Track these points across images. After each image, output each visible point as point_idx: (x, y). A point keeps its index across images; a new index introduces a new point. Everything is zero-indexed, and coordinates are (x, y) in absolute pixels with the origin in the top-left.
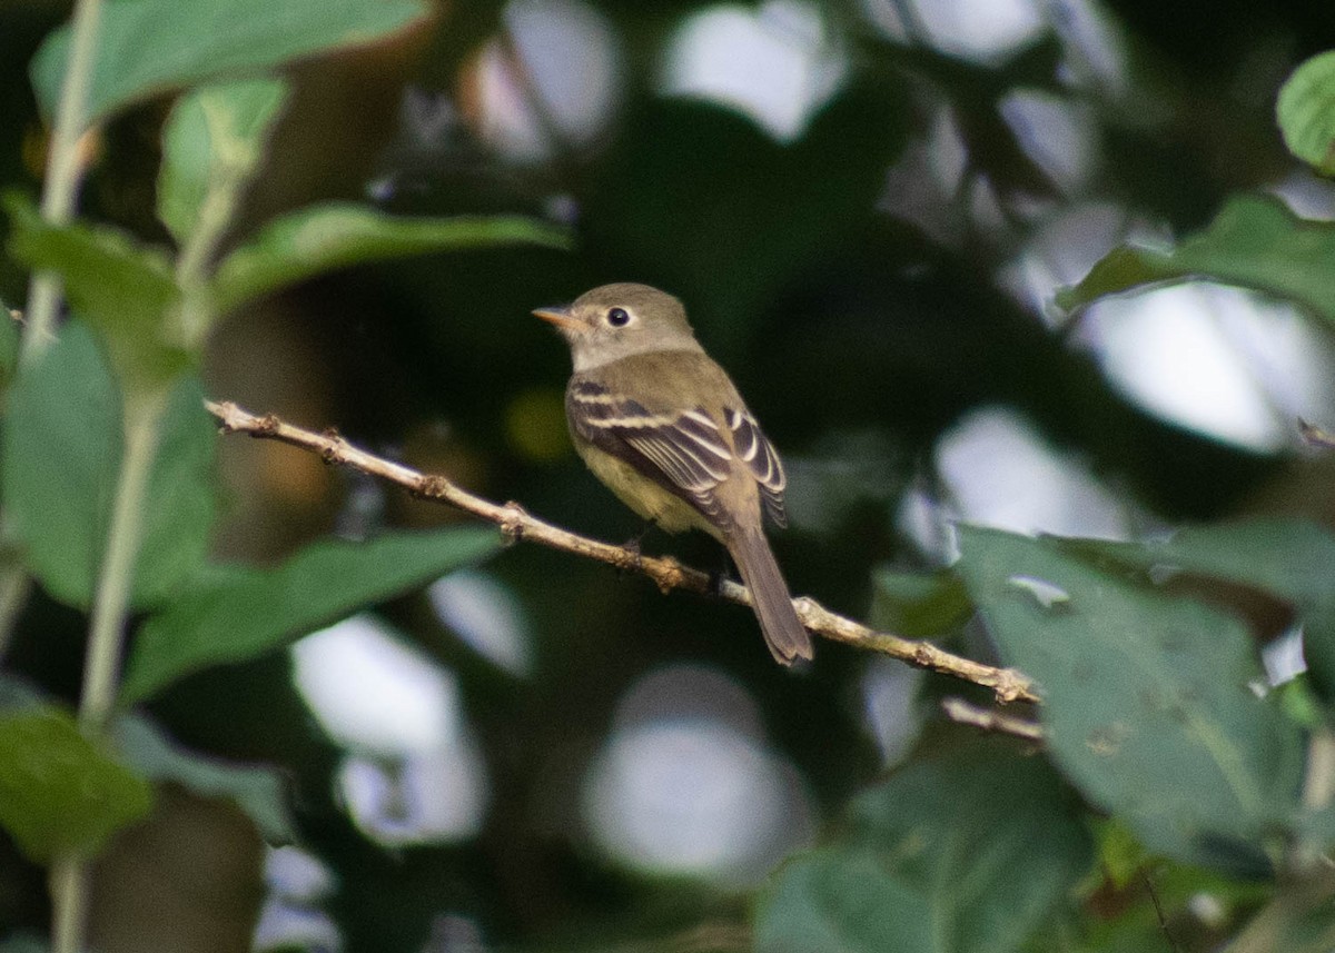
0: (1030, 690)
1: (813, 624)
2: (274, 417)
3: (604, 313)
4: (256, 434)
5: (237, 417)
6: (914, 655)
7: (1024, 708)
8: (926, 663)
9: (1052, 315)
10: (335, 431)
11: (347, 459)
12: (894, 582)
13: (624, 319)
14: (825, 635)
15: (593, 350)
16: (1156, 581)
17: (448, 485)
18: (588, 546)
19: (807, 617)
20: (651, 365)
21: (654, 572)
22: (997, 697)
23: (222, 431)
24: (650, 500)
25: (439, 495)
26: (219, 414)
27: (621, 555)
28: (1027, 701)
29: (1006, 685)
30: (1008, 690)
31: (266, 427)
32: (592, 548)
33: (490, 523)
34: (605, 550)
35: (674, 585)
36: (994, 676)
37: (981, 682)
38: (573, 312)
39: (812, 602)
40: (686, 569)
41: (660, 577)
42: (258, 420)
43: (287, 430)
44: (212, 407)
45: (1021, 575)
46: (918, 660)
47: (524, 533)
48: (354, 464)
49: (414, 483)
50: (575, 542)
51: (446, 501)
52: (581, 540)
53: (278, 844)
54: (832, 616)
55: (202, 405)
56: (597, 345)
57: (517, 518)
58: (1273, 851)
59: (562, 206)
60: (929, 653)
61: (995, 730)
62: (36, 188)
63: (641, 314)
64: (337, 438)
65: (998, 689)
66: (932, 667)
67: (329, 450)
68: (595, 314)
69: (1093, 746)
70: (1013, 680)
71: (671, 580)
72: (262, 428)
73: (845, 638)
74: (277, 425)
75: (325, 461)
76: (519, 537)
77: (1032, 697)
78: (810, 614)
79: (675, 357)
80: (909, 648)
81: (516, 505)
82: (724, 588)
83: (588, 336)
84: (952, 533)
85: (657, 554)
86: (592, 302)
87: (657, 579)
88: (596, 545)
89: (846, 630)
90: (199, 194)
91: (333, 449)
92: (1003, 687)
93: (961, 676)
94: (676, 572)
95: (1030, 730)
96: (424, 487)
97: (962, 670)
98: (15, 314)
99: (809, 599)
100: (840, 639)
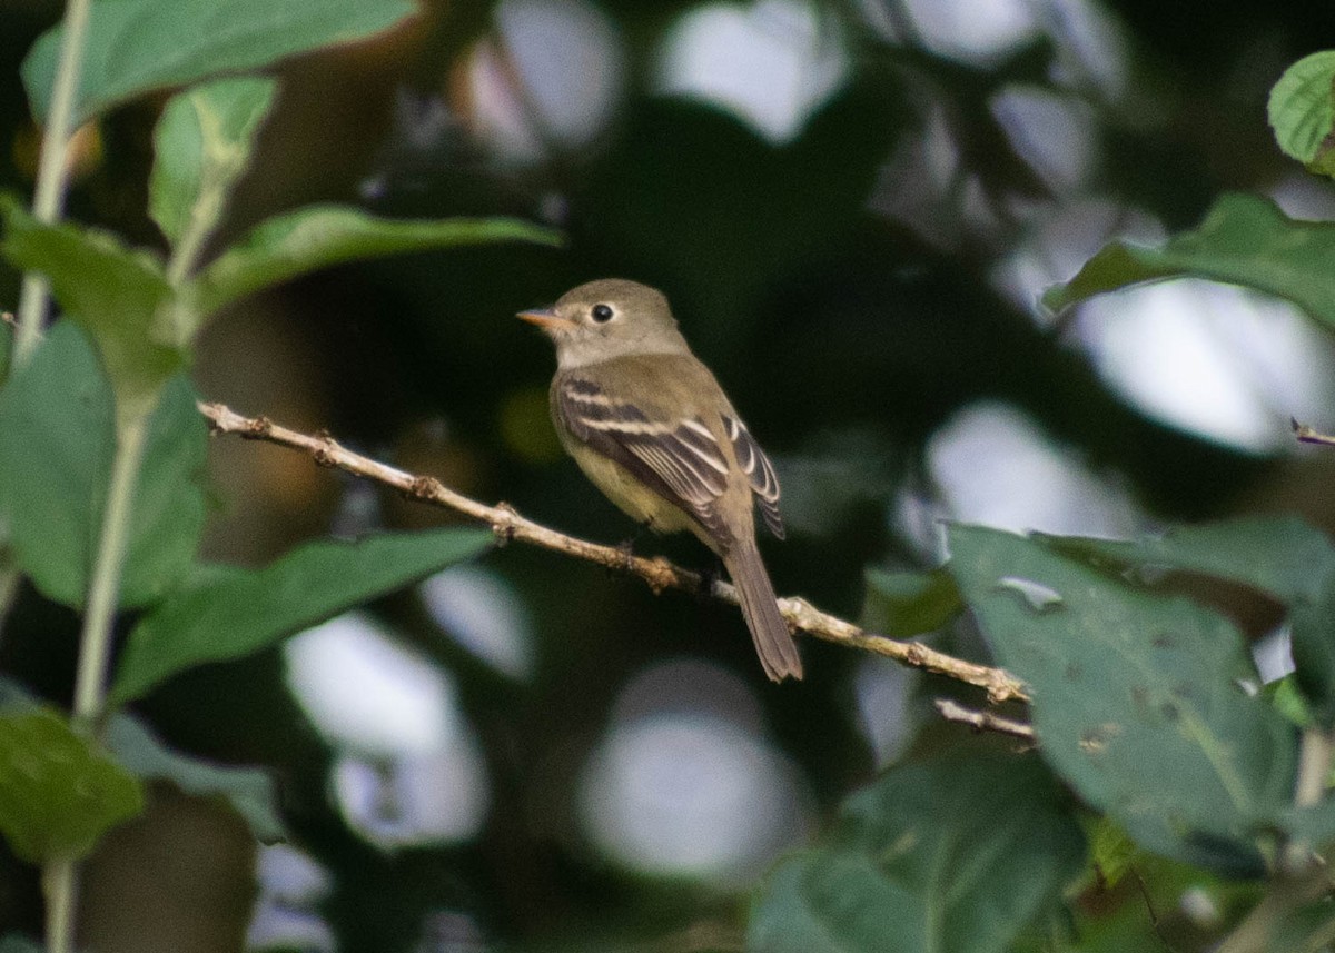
0: (1022, 689)
1: (805, 624)
2: (265, 419)
3: (587, 312)
4: (247, 436)
5: (229, 419)
6: (906, 654)
7: (1016, 708)
8: (918, 663)
9: (1044, 316)
10: (326, 432)
11: (338, 461)
12: (885, 581)
13: (609, 314)
14: (817, 635)
15: (580, 347)
16: (1148, 580)
17: (440, 486)
18: (579, 546)
19: (799, 618)
20: (645, 368)
21: (646, 573)
22: (988, 697)
23: (214, 433)
24: (645, 504)
25: (430, 496)
26: (210, 415)
27: (613, 556)
28: (1020, 701)
29: (998, 684)
30: (999, 690)
31: (257, 429)
32: (584, 549)
33: (483, 524)
34: (597, 552)
35: (666, 585)
36: (986, 675)
37: (973, 682)
38: (557, 312)
39: (805, 602)
40: (677, 568)
41: (651, 578)
42: (250, 422)
43: (278, 431)
44: (204, 408)
45: (1012, 575)
46: (910, 660)
47: (516, 535)
48: (347, 465)
49: (405, 484)
50: (567, 542)
51: (437, 503)
52: (572, 540)
53: (270, 842)
54: (823, 615)
55: (195, 407)
56: (583, 341)
57: (509, 519)
58: (1265, 848)
59: (553, 206)
60: (920, 652)
61: (987, 727)
62: (27, 190)
63: (624, 308)
64: (329, 439)
65: (990, 689)
66: (923, 667)
67: (321, 452)
68: (579, 312)
69: (1086, 744)
70: (1005, 680)
71: (663, 580)
72: (253, 430)
73: (837, 638)
74: (268, 427)
75: (318, 463)
76: (510, 538)
77: (1024, 697)
78: (801, 614)
79: (668, 360)
80: (901, 648)
81: (508, 506)
82: (716, 589)
83: (573, 334)
84: (942, 531)
85: (649, 554)
86: (576, 301)
87: (648, 580)
88: (588, 545)
89: (839, 631)
90: (191, 194)
91: (325, 450)
92: (994, 686)
93: (953, 676)
94: (668, 573)
95: (1024, 730)
96: (415, 488)
97: (954, 670)
98: (7, 316)
99: (801, 600)
100: (832, 639)
